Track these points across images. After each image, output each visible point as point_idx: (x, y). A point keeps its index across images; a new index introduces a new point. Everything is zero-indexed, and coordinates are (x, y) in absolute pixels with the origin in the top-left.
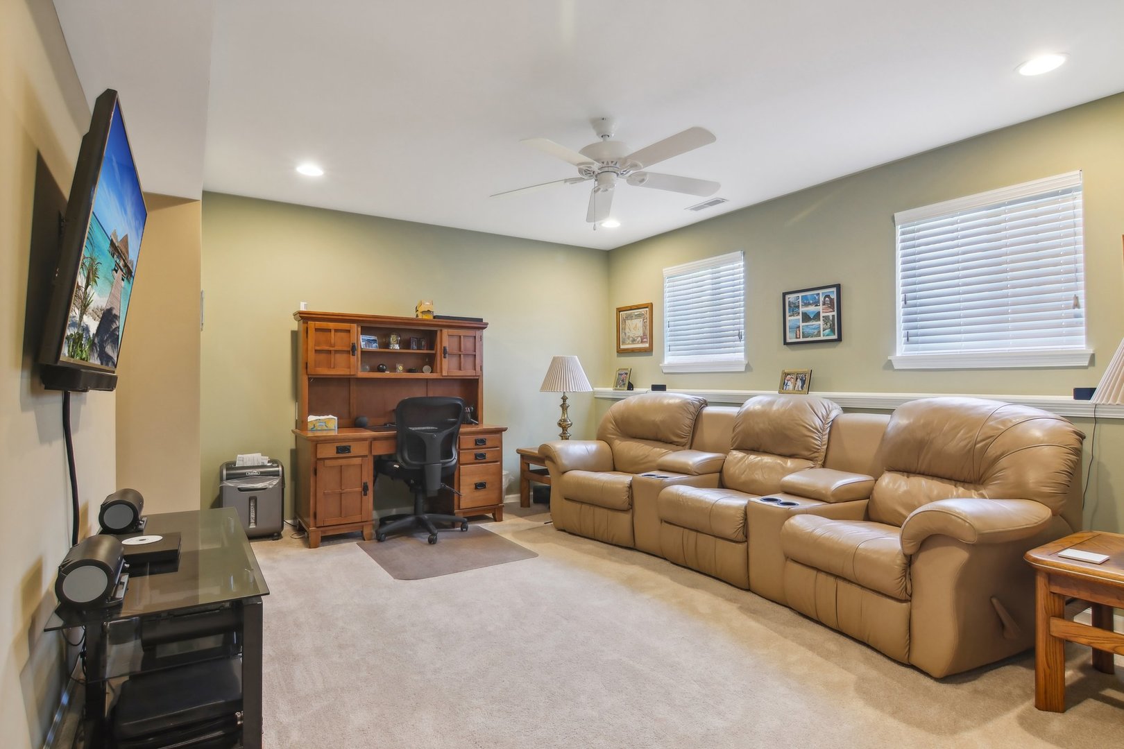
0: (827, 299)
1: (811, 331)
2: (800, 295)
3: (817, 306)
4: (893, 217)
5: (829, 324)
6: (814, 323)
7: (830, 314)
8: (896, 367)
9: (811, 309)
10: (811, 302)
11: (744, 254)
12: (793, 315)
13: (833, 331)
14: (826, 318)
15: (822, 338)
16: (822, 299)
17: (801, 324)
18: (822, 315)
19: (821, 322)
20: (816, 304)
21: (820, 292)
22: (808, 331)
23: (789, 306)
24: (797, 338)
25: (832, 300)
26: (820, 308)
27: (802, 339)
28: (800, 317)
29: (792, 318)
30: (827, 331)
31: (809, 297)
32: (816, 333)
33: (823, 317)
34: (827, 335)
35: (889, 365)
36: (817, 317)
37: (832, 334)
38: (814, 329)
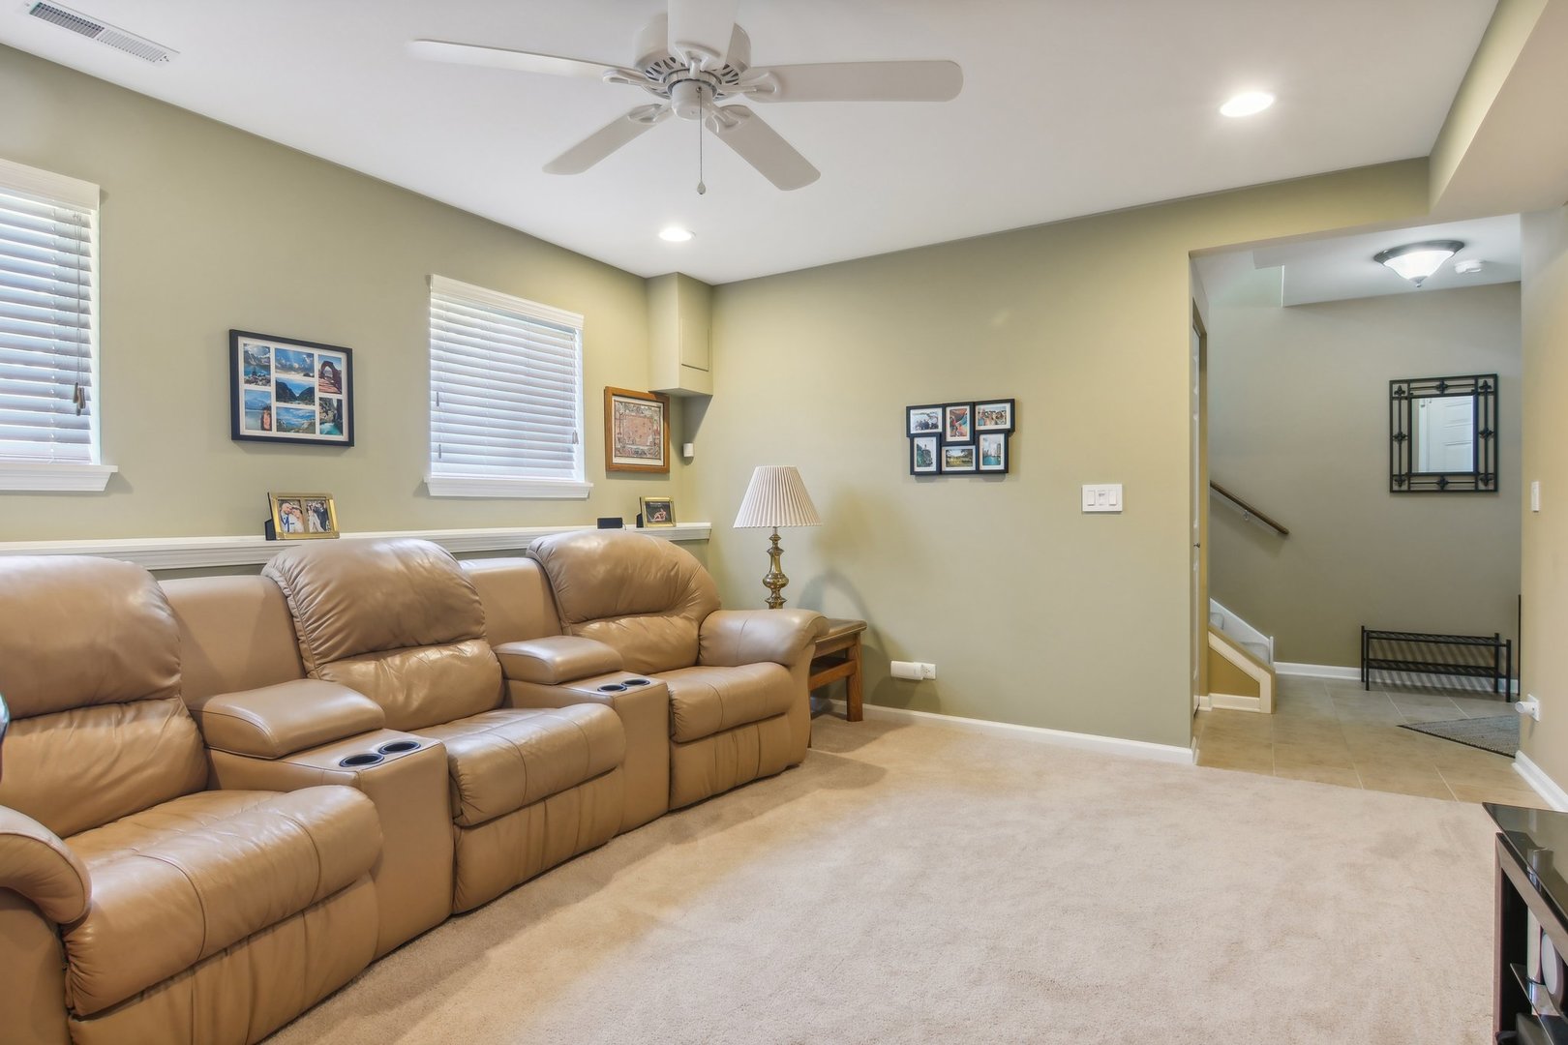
0: (327, 368)
1: (295, 421)
2: (273, 346)
3: (307, 375)
4: (428, 279)
5: (331, 414)
6: (302, 406)
7: (335, 397)
8: (432, 494)
9: (295, 379)
10: (296, 365)
11: (103, 196)
12: (255, 382)
13: (338, 427)
14: (325, 403)
15: (317, 436)
16: (317, 366)
17: (275, 404)
18: (318, 395)
19: (316, 408)
20: (308, 371)
21: (316, 352)
22: (286, 418)
23: (246, 361)
24: (263, 429)
25: (336, 374)
26: (314, 381)
27: (274, 433)
28: (272, 389)
29: (253, 387)
30: (328, 426)
31: (291, 355)
32: (306, 426)
33: (321, 399)
34: (328, 433)
35: (423, 489)
36: (308, 395)
37: (337, 431)
38: (302, 417)
